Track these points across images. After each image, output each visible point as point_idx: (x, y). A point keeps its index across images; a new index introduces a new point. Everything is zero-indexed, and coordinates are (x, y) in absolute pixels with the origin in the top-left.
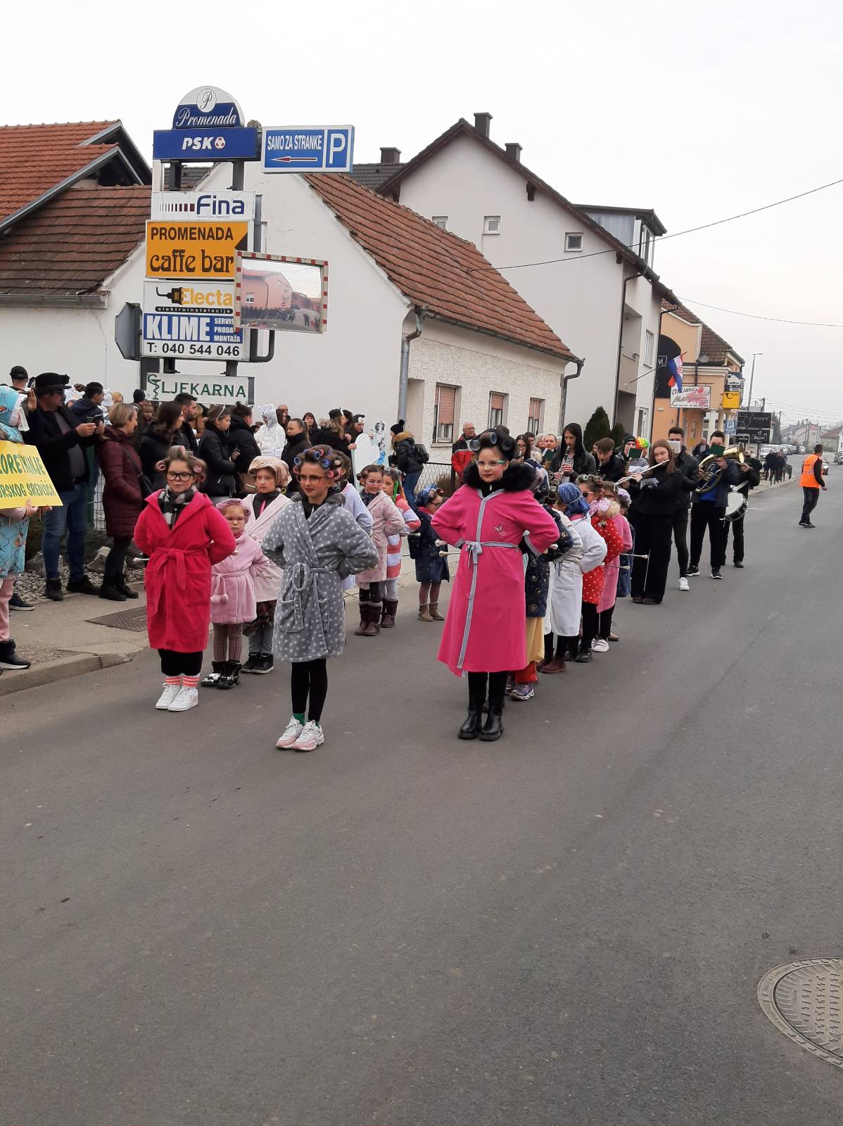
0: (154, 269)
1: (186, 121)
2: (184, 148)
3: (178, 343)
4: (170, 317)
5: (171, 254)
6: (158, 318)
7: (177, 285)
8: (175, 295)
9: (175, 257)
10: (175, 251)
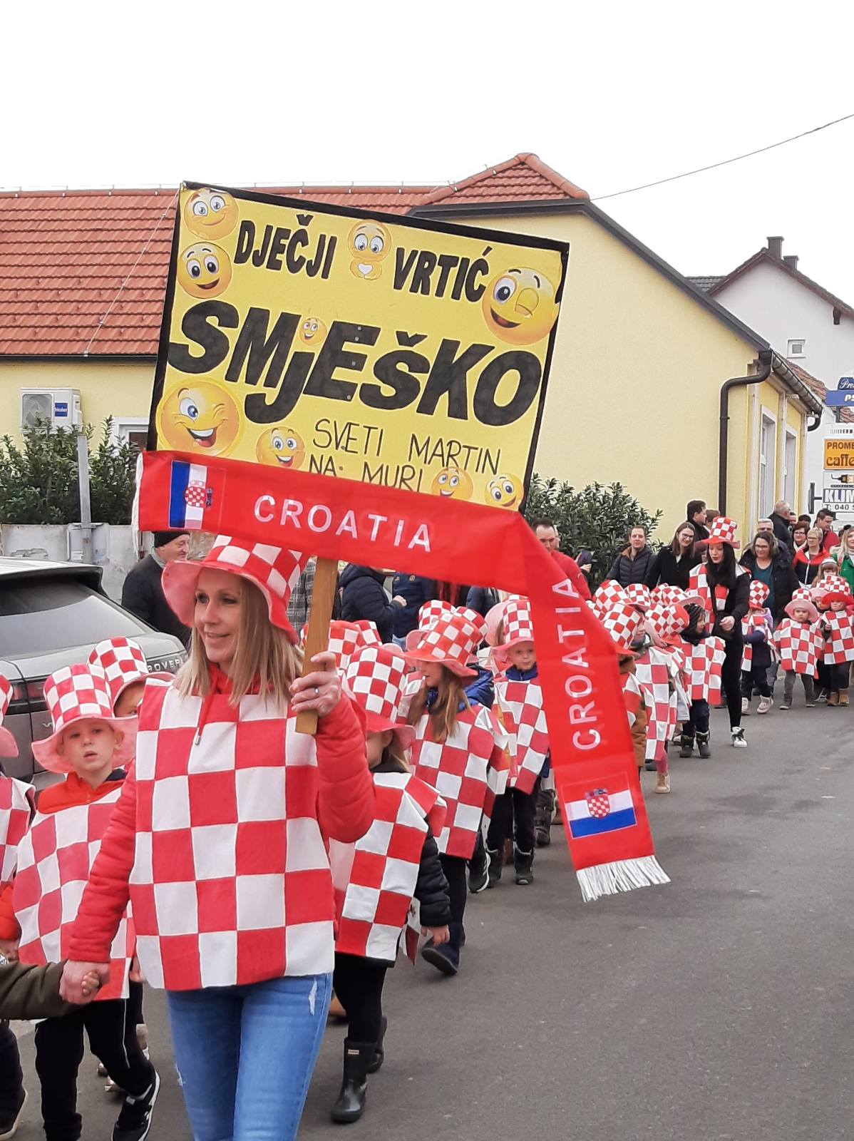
0: (829, 465)
1: (846, 386)
2: (846, 400)
3: (844, 504)
4: (840, 491)
5: (840, 457)
6: (832, 491)
7: (845, 474)
8: (843, 479)
9: (842, 458)
10: (842, 455)
